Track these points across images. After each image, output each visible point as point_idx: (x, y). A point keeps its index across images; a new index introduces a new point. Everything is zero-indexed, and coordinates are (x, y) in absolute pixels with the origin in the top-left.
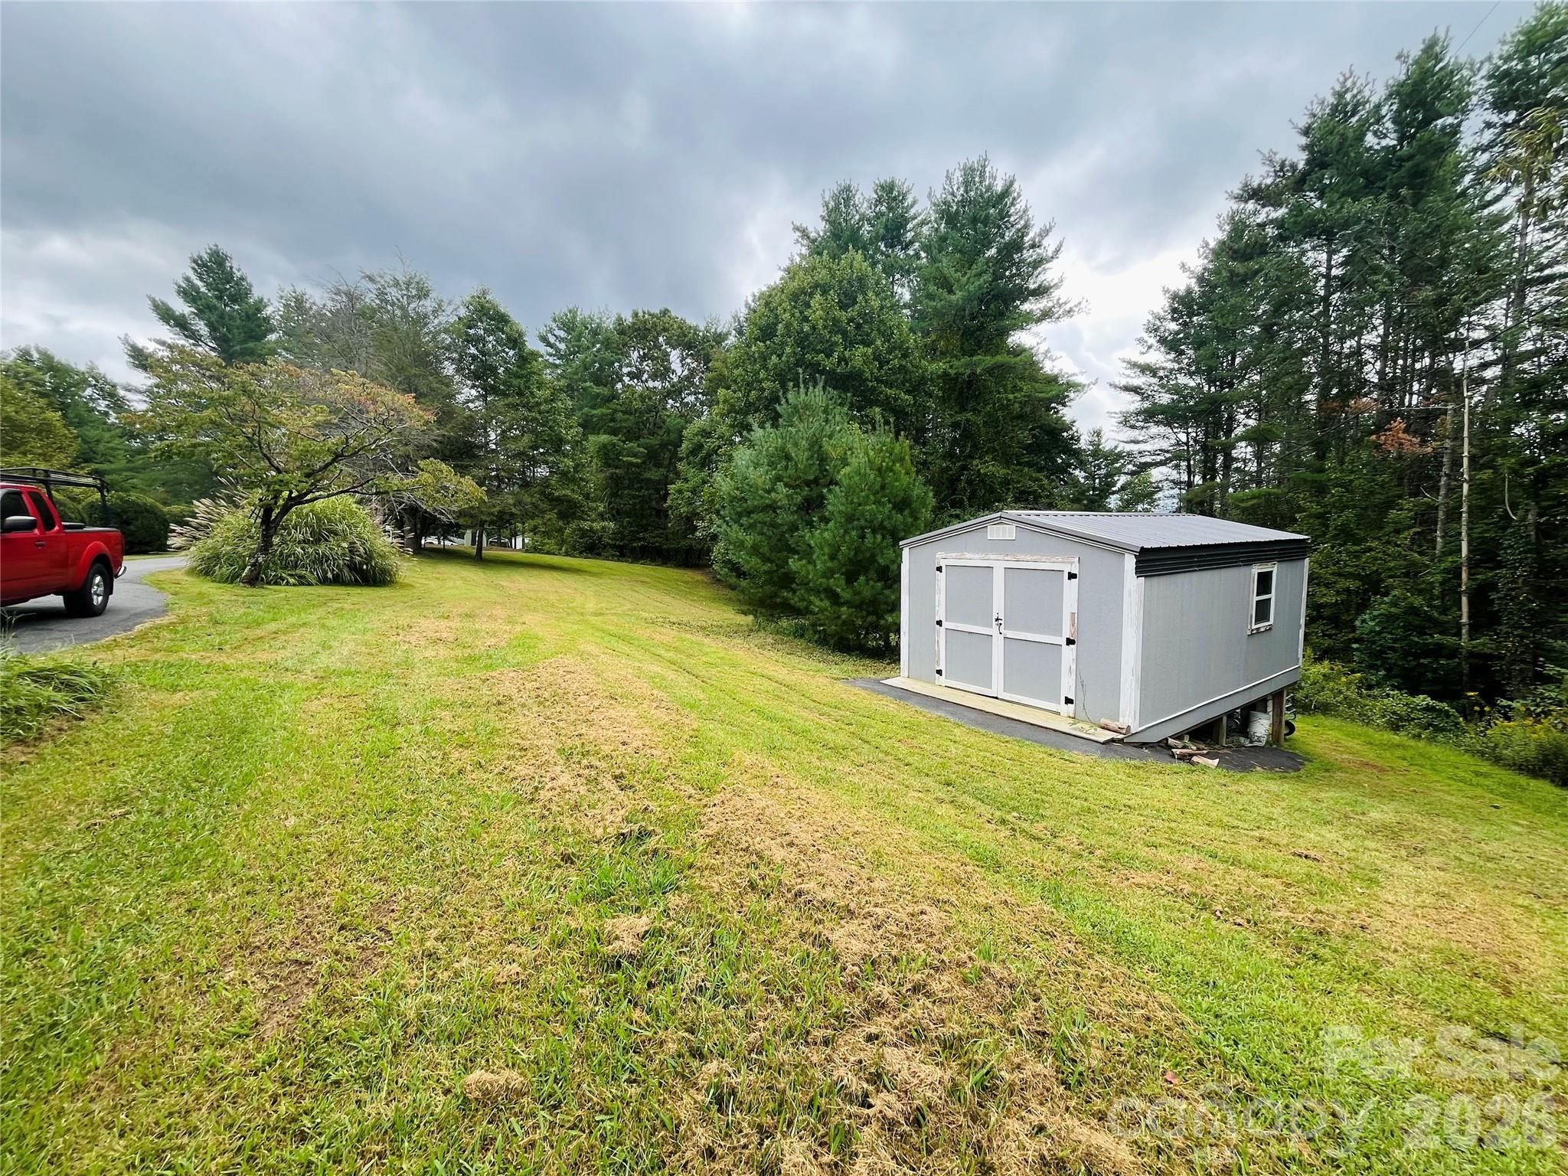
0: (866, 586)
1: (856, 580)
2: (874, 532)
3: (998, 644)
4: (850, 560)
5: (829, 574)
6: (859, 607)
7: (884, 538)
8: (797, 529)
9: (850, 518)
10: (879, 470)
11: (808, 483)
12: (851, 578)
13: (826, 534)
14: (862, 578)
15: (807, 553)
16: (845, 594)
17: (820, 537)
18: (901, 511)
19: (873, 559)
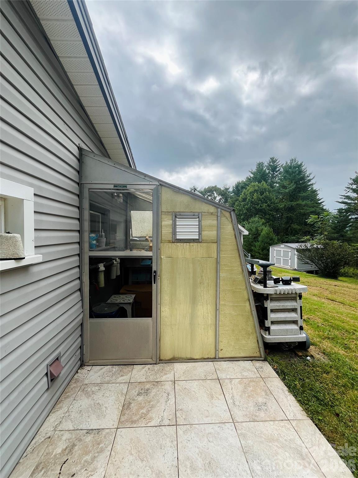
0: (265, 252)
1: (263, 251)
2: (266, 244)
3: (282, 259)
4: (262, 248)
5: (259, 250)
6: (264, 255)
7: (268, 244)
8: (253, 242)
9: (262, 241)
10: (268, 234)
11: (255, 235)
12: (262, 250)
13: (259, 244)
14: (264, 251)
15: (255, 246)
16: (262, 253)
17: (257, 244)
18: (271, 241)
19: (266, 248)
